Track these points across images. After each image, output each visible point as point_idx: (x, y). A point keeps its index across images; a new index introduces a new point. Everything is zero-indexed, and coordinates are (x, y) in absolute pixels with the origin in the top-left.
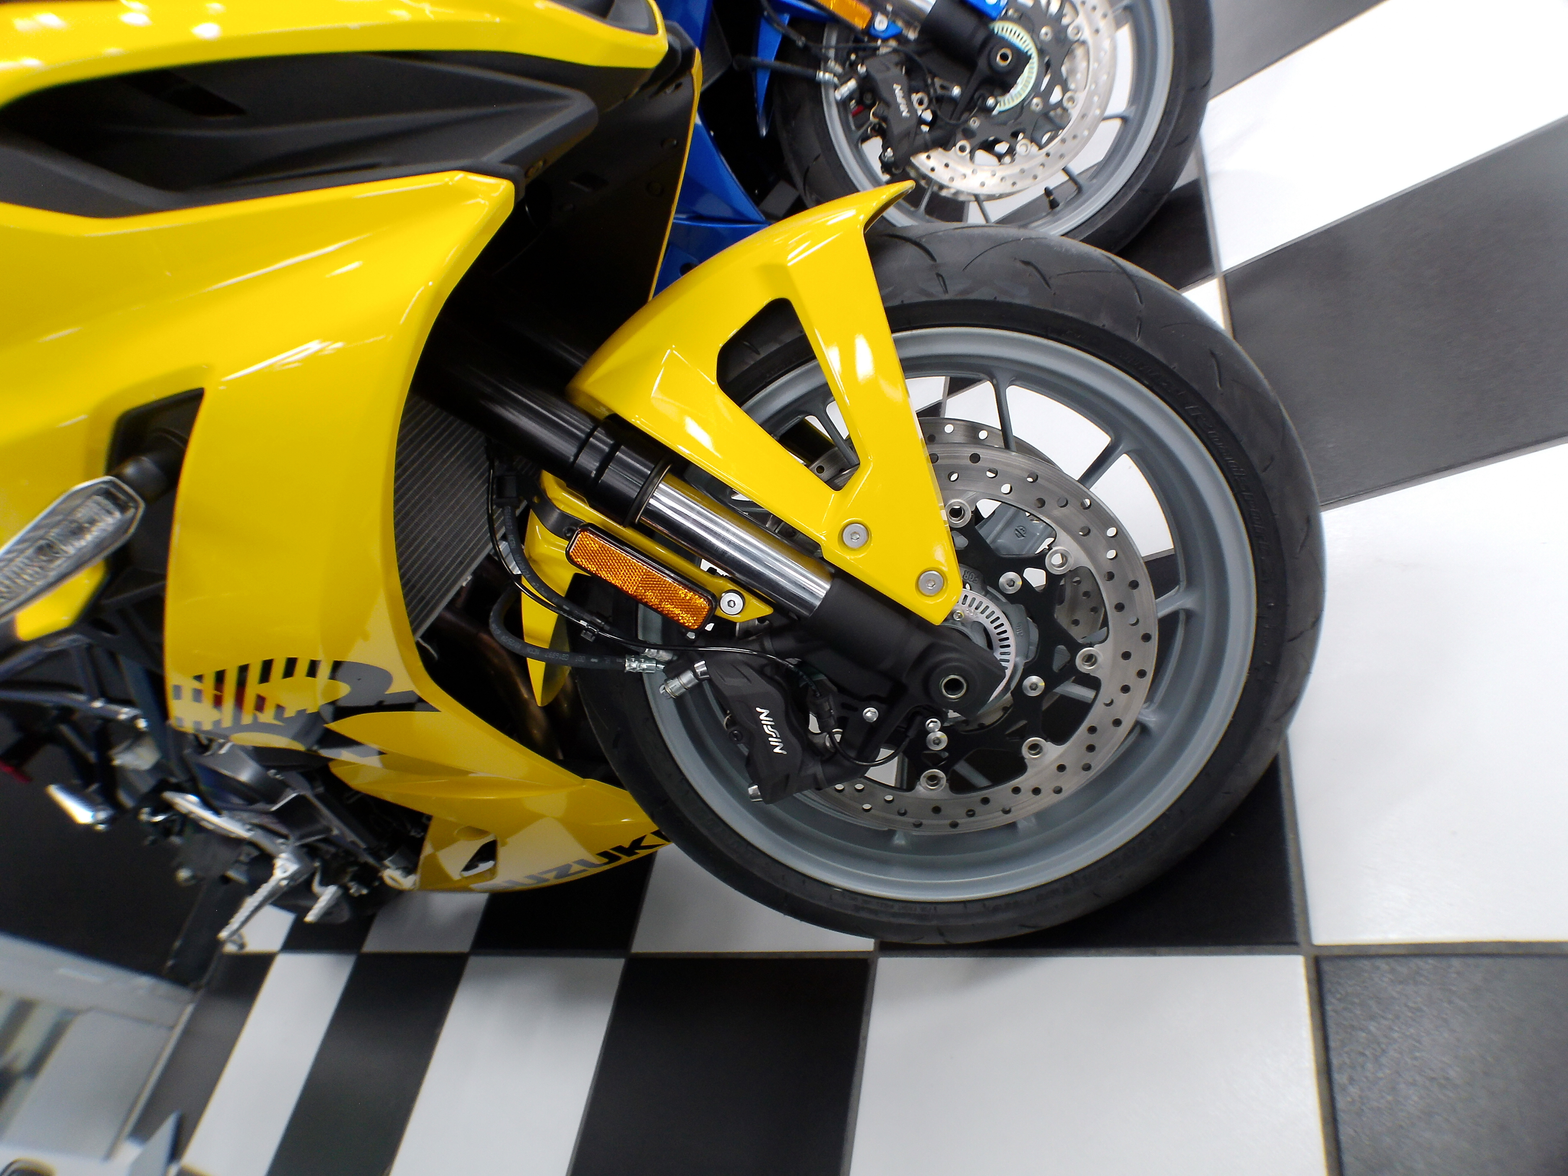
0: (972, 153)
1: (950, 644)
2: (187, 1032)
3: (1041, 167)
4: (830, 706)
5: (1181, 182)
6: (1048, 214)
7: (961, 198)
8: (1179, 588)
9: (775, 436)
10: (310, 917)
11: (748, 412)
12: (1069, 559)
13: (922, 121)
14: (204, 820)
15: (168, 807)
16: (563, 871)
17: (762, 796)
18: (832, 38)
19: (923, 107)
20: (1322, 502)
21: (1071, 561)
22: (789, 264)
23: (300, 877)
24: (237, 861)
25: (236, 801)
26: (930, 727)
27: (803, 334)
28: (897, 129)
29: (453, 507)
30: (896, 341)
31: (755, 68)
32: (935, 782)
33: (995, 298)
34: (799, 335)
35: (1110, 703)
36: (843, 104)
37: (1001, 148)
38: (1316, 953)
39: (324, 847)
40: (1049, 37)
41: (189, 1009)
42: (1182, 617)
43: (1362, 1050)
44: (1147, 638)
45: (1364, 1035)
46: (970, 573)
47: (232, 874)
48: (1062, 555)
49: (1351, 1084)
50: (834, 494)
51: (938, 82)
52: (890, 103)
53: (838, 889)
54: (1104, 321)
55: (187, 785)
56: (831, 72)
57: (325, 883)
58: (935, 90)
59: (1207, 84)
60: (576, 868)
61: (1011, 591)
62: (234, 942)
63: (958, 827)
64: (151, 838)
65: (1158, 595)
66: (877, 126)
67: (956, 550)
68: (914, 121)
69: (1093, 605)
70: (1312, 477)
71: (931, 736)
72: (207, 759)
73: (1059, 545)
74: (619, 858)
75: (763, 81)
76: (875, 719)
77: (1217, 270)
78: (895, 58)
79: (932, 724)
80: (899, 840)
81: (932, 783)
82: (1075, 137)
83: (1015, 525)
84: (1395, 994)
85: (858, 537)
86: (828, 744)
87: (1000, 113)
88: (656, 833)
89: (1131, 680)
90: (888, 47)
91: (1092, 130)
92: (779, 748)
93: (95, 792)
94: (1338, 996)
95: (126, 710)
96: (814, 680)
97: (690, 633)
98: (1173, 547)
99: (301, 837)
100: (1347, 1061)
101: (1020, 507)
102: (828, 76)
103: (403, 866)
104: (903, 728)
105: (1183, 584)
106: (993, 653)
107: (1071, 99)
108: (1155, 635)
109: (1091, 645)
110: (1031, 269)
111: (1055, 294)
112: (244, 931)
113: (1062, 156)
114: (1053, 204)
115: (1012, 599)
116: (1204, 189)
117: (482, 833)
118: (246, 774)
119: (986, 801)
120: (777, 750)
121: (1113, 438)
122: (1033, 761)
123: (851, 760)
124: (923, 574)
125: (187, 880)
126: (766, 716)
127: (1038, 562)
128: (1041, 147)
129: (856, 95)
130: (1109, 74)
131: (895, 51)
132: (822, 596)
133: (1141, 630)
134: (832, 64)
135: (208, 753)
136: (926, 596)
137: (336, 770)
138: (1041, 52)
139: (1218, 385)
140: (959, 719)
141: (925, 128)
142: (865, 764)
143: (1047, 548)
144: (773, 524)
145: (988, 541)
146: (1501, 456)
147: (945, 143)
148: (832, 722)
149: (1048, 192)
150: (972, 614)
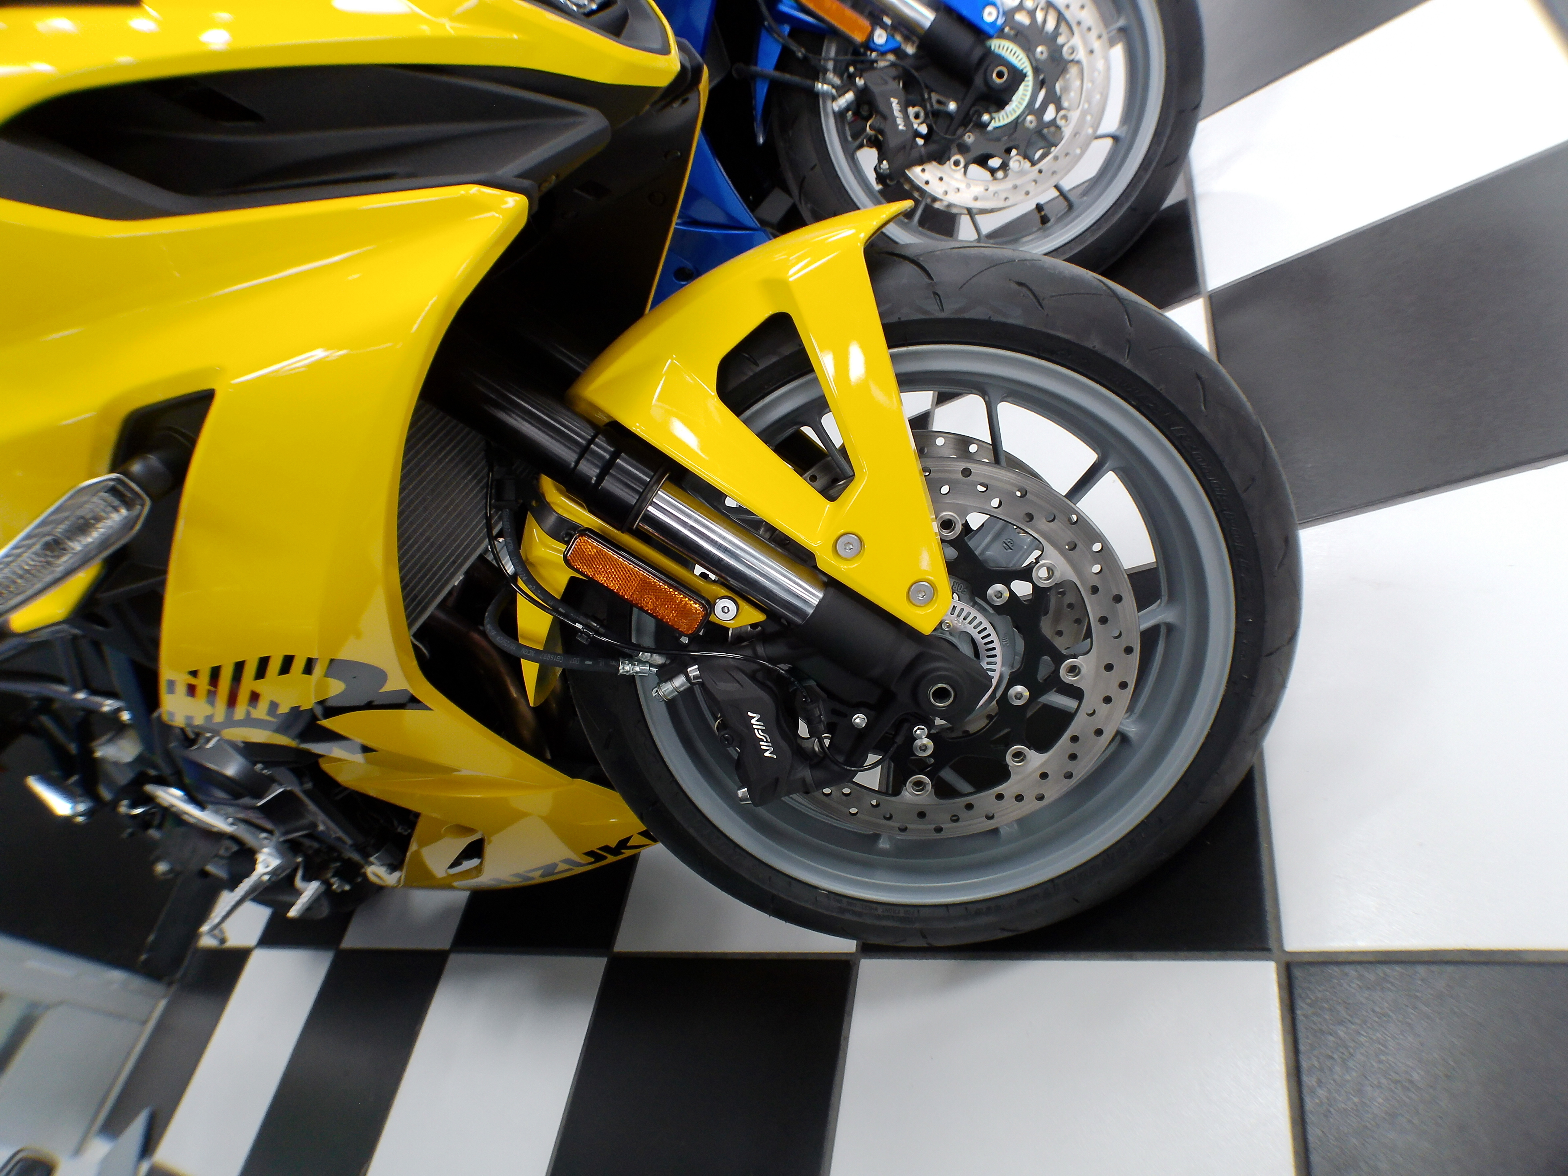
0: (966, 167)
1: (939, 653)
2: (161, 1027)
3: (1034, 183)
4: (820, 712)
5: (1170, 201)
6: (1039, 229)
7: (954, 211)
8: (1160, 603)
9: (771, 446)
10: (293, 913)
11: (746, 422)
12: (1056, 573)
13: (918, 134)
14: (186, 813)
15: (149, 800)
16: (550, 869)
17: (751, 799)
18: (831, 50)
19: (918, 121)
20: (1299, 520)
21: (1057, 574)
22: (791, 279)
23: (281, 873)
24: (217, 856)
25: (220, 794)
26: (918, 734)
27: (801, 347)
28: (893, 142)
29: (447, 507)
30: (893, 357)
31: (754, 76)
32: (921, 787)
33: (990, 317)
34: (798, 348)
35: (1092, 713)
36: (840, 116)
37: (995, 162)
38: (1288, 959)
39: (307, 842)
40: (1045, 56)
41: (162, 1004)
42: (1163, 630)
43: (1330, 1054)
44: (1129, 650)
45: (1332, 1038)
46: (959, 585)
47: (210, 868)
48: (1049, 569)
49: (1319, 1086)
50: (828, 505)
51: (934, 97)
52: (887, 117)
53: (823, 892)
54: (1094, 343)
55: (172, 779)
56: (828, 83)
57: (307, 878)
58: (932, 105)
59: (1197, 107)
60: (562, 867)
61: (999, 602)
62: (214, 937)
63: (943, 832)
64: (129, 830)
65: (1140, 608)
66: (873, 138)
67: (946, 562)
68: (910, 135)
69: (1076, 617)
70: (1291, 496)
71: (918, 743)
72: (193, 753)
73: (1046, 559)
74: (605, 858)
75: (761, 91)
76: (864, 726)
77: (1202, 289)
78: (893, 72)
79: (920, 731)
80: (884, 844)
81: (917, 788)
82: (1067, 154)
83: (1003, 538)
84: (1363, 1000)
85: (852, 547)
86: (817, 749)
87: (995, 128)
88: (643, 834)
89: (1113, 691)
90: (886, 60)
91: (1084, 148)
92: (768, 752)
93: (75, 783)
94: (1308, 1001)
95: (109, 702)
96: (804, 685)
97: (683, 637)
98: (1155, 561)
99: (287, 833)
100: (1316, 1064)
101: (1010, 521)
102: (826, 87)
103: (388, 862)
104: (891, 734)
105: (1165, 598)
106: (980, 663)
107: (1065, 117)
108: (1137, 649)
109: (1075, 657)
110: (1024, 290)
111: (1047, 315)
112: (226, 926)
113: (1054, 173)
114: (1044, 220)
115: (999, 610)
116: (1191, 210)
117: (470, 831)
118: (232, 769)
119: (969, 807)
120: (767, 754)
121: (1100, 455)
122: (1017, 768)
123: (840, 764)
124: (914, 584)
125: (164, 874)
126: (756, 721)
127: (1026, 574)
128: (1033, 164)
129: (854, 107)
130: (1102, 94)
131: (893, 65)
132: (815, 604)
133: (1124, 643)
134: (830, 75)
135: (195, 747)
136: (917, 606)
137: (326, 766)
138: (1036, 70)
139: (1203, 408)
140: (946, 727)
141: (920, 141)
142: (853, 769)
143: (1035, 561)
144: (766, 531)
145: (977, 553)
146: (1472, 481)
147: (940, 158)
148: (822, 727)
149: (1039, 207)
150: (960, 624)
